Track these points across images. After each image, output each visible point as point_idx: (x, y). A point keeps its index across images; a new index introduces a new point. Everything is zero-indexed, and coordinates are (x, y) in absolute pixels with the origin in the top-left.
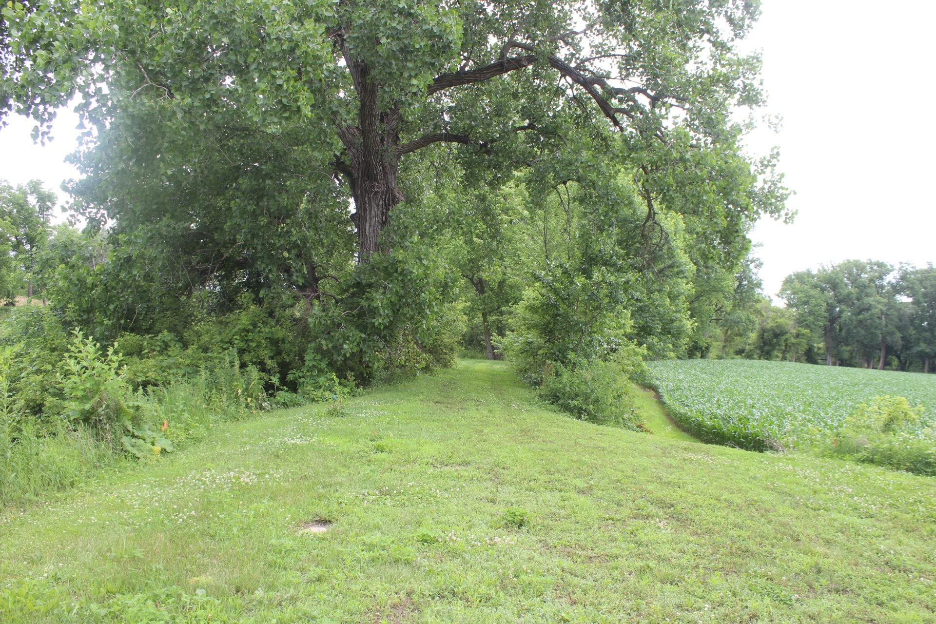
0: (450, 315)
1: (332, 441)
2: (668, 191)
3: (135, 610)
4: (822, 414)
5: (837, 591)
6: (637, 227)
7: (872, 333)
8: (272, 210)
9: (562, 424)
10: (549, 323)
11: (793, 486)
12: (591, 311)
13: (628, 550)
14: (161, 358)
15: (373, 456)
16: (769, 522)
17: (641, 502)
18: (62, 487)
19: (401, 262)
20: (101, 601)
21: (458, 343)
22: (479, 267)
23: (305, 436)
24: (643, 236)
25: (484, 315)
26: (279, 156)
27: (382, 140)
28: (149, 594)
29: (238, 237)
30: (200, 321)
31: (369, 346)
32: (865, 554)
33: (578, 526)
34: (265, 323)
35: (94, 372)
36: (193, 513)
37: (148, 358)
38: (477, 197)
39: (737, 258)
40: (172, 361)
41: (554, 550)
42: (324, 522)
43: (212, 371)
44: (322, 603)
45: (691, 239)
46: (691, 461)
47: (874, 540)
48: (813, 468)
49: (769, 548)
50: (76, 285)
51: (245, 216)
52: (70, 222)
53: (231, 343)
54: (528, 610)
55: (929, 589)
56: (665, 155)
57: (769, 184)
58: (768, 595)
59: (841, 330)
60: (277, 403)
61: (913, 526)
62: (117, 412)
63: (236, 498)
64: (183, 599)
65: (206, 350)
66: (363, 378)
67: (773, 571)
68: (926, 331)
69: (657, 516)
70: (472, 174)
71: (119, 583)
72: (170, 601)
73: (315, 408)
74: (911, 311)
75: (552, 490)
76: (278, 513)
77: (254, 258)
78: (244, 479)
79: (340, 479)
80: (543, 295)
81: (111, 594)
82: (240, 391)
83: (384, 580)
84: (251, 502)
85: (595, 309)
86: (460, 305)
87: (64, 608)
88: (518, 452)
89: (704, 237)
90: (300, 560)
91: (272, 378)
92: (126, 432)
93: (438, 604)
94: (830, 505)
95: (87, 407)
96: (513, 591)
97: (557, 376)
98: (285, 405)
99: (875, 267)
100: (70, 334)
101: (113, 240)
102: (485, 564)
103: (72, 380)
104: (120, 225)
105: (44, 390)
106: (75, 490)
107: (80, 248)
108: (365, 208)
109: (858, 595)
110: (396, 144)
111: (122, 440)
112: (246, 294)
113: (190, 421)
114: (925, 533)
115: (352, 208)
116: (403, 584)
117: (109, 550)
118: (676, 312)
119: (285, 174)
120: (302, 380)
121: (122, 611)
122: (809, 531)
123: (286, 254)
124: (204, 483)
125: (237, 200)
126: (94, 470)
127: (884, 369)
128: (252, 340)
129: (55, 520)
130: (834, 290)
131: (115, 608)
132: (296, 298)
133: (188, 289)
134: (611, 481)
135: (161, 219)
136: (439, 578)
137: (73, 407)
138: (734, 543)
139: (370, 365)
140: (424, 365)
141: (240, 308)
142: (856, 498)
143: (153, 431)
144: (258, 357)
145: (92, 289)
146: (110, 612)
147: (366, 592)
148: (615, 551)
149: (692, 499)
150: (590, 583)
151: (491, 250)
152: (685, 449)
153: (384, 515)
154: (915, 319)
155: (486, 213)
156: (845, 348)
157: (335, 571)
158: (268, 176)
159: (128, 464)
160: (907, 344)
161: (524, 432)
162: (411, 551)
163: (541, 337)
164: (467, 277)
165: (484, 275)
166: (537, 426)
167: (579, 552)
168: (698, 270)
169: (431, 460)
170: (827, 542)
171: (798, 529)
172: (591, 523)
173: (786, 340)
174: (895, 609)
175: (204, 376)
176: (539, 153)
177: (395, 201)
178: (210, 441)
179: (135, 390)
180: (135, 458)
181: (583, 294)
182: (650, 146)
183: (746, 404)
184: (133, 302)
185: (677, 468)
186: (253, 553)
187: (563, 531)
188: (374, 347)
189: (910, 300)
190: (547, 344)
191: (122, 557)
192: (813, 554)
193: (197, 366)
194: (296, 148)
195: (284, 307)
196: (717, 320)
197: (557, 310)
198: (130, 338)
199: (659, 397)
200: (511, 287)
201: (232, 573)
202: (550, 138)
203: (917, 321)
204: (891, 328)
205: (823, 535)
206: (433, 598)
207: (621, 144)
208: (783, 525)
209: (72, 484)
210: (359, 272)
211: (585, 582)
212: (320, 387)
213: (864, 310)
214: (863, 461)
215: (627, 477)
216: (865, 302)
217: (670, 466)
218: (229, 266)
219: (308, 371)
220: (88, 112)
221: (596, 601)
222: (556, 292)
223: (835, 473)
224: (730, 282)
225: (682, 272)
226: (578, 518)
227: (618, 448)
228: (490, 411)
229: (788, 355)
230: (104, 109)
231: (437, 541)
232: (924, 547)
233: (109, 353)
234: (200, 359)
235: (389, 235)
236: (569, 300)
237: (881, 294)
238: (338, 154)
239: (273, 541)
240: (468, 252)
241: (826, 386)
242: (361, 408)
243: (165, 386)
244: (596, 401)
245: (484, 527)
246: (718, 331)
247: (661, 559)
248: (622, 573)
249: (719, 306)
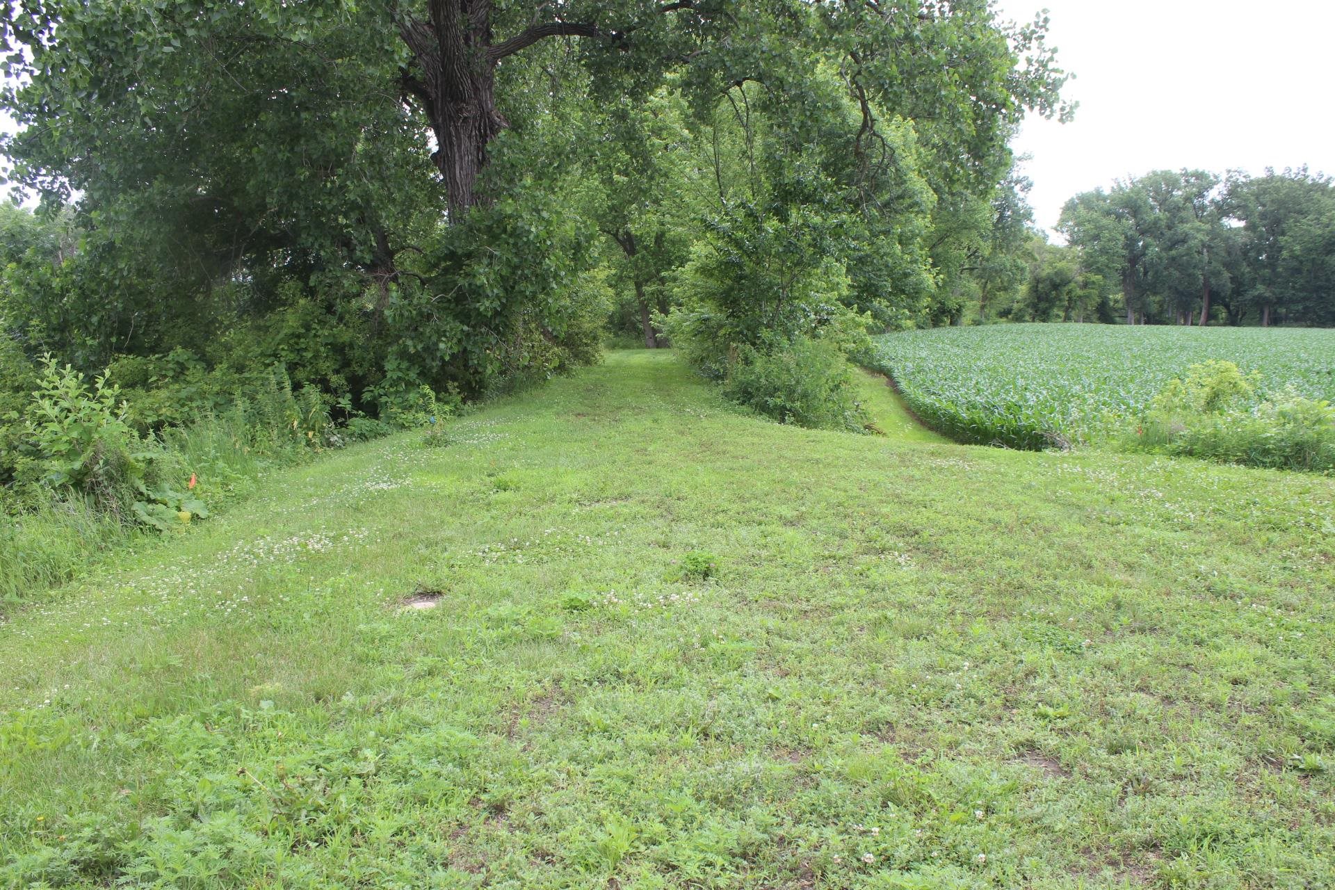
0: (588, 290)
1: (433, 481)
2: (891, 85)
3: (178, 736)
4: (1122, 393)
5: (1142, 631)
6: (848, 142)
7: (1189, 275)
8: (314, 157)
9: (758, 430)
10: (732, 289)
11: (1082, 495)
12: (789, 268)
13: (857, 597)
14: (177, 386)
15: (493, 497)
16: (1051, 546)
17: (873, 531)
18: (55, 581)
19: (510, 217)
20: (130, 729)
21: (604, 327)
22: (624, 216)
23: (394, 477)
24: (858, 154)
25: (638, 286)
26: (319, 74)
27: (467, 39)
28: (195, 714)
29: (268, 200)
30: (227, 328)
31: (475, 343)
32: (1181, 579)
33: (786, 570)
34: (322, 323)
35: (81, 415)
36: (245, 598)
37: (158, 388)
38: (614, 114)
39: (991, 178)
40: (194, 390)
41: (755, 606)
42: (431, 594)
43: (252, 399)
44: (436, 704)
45: (928, 155)
46: (941, 470)
47: (1193, 559)
48: (1109, 467)
49: (1050, 580)
50: (38, 292)
51: (277, 169)
52: (14, 199)
53: (275, 355)
54: (723, 689)
55: (1263, 618)
56: (883, 33)
57: (1036, 65)
58: (1050, 643)
59: (1145, 273)
60: (352, 435)
61: (1245, 536)
62: (121, 470)
63: (305, 572)
64: (243, 716)
65: (240, 369)
66: (471, 389)
67: (1055, 610)
68: (1265, 267)
69: (895, 548)
70: (604, 81)
71: (151, 703)
72: (226, 720)
73: (406, 438)
74: (1244, 240)
75: (748, 523)
76: (366, 587)
77: (296, 230)
78: (313, 546)
79: (448, 533)
80: (718, 250)
81: (141, 719)
82: (296, 423)
83: (521, 665)
84: (326, 577)
85: (796, 265)
86: (602, 273)
87: (79, 743)
88: (697, 474)
89: (945, 150)
90: (401, 648)
91: (340, 400)
92: (139, 495)
93: (598, 691)
94: (1132, 516)
95: (77, 465)
96: (700, 665)
97: (747, 364)
98: (363, 437)
99: (1193, 180)
100: (40, 365)
101: (84, 217)
102: (659, 632)
103: (50, 429)
104: (91, 197)
105: (12, 448)
106: (75, 584)
107: (36, 236)
108: (451, 144)
109: (1170, 634)
110: (488, 44)
111: (134, 508)
112: (291, 283)
113: (228, 471)
114: (1260, 545)
115: (433, 145)
116: (547, 669)
117: (133, 660)
118: (911, 262)
119: (329, 102)
120: (384, 399)
121: (160, 740)
122: (1104, 554)
123: (342, 220)
124: (257, 556)
125: (261, 146)
126: (99, 554)
127: (1207, 324)
128: (306, 350)
129: (51, 628)
130: (1135, 217)
131: (150, 737)
132: (363, 283)
133: (204, 283)
134: (829, 506)
135: (151, 185)
136: (597, 656)
137: (57, 468)
138: (1003, 577)
139: (480, 370)
140: (556, 363)
141: (284, 305)
142: (1167, 505)
143: (177, 491)
144: (317, 373)
145: (63, 296)
146: (144, 743)
147: (497, 684)
148: (839, 600)
149: (943, 522)
150: (806, 645)
151: (641, 190)
152: (933, 454)
153: (514, 577)
154: (1248, 251)
155: (630, 138)
156: (1152, 298)
157: (451, 659)
158: (304, 106)
159: (147, 541)
160: (1239, 286)
161: (706, 446)
162: (556, 623)
163: (721, 311)
164: (609, 232)
165: (633, 228)
166: (723, 436)
167: (789, 605)
168: (941, 199)
169: (575, 496)
170: (1130, 567)
171: (1089, 553)
172: (805, 565)
173: (1069, 292)
174: (1218, 648)
175: (241, 407)
176: (698, 42)
177: (494, 128)
178: (260, 497)
179: (143, 436)
180: (155, 530)
181: (776, 244)
182: (861, 20)
183: (1016, 387)
184: (124, 309)
185: (921, 480)
186: (336, 644)
187: (765, 579)
188: (483, 343)
189: (1242, 224)
190: (730, 320)
191: (152, 668)
192: (1110, 584)
193: (231, 394)
194: (340, 61)
195: (348, 297)
196: (972, 269)
197: (741, 269)
198: (128, 362)
199: (893, 384)
200: (673, 243)
201: (309, 675)
202: (713, 19)
203: (1252, 254)
204: (1216, 265)
205: (1124, 558)
206: (591, 684)
207: (818, 20)
208: (1069, 548)
209: (70, 576)
210: (450, 236)
211: (799, 645)
212: (411, 406)
213: (1177, 242)
214: (1178, 454)
215: (852, 498)
216: (1179, 231)
217: (911, 479)
218: (262, 244)
219: (391, 386)
220: (11, 23)
221: (815, 670)
222: (738, 244)
223: (1140, 472)
224: (986, 212)
225: (916, 204)
226: (786, 560)
227: (838, 458)
228: (655, 421)
229: (1073, 314)
230: (35, 17)
231: (591, 606)
232: (1259, 564)
233: (99, 386)
234: (234, 383)
235: (490, 180)
236: (756, 254)
237: (1200, 218)
238: (403, 65)
239: (362, 627)
240: (608, 196)
241: (1127, 354)
242: (471, 431)
243: (187, 426)
244: (805, 395)
245: (656, 582)
246: (974, 286)
247: (902, 606)
248: (850, 629)
249: (973, 249)
